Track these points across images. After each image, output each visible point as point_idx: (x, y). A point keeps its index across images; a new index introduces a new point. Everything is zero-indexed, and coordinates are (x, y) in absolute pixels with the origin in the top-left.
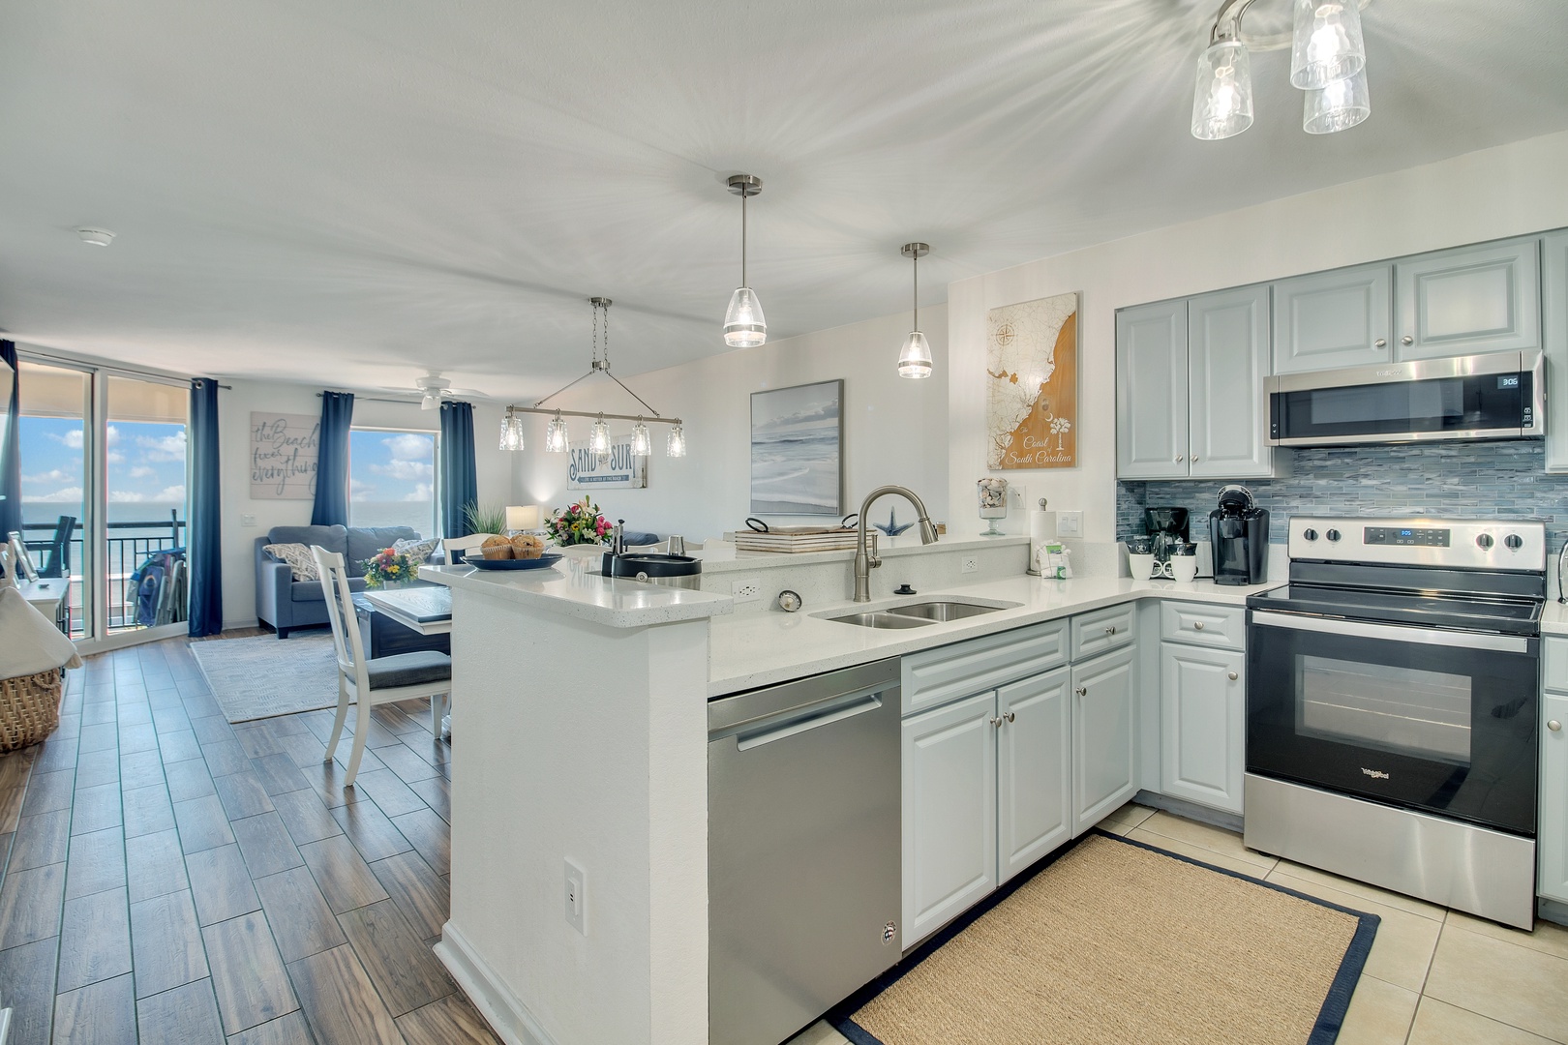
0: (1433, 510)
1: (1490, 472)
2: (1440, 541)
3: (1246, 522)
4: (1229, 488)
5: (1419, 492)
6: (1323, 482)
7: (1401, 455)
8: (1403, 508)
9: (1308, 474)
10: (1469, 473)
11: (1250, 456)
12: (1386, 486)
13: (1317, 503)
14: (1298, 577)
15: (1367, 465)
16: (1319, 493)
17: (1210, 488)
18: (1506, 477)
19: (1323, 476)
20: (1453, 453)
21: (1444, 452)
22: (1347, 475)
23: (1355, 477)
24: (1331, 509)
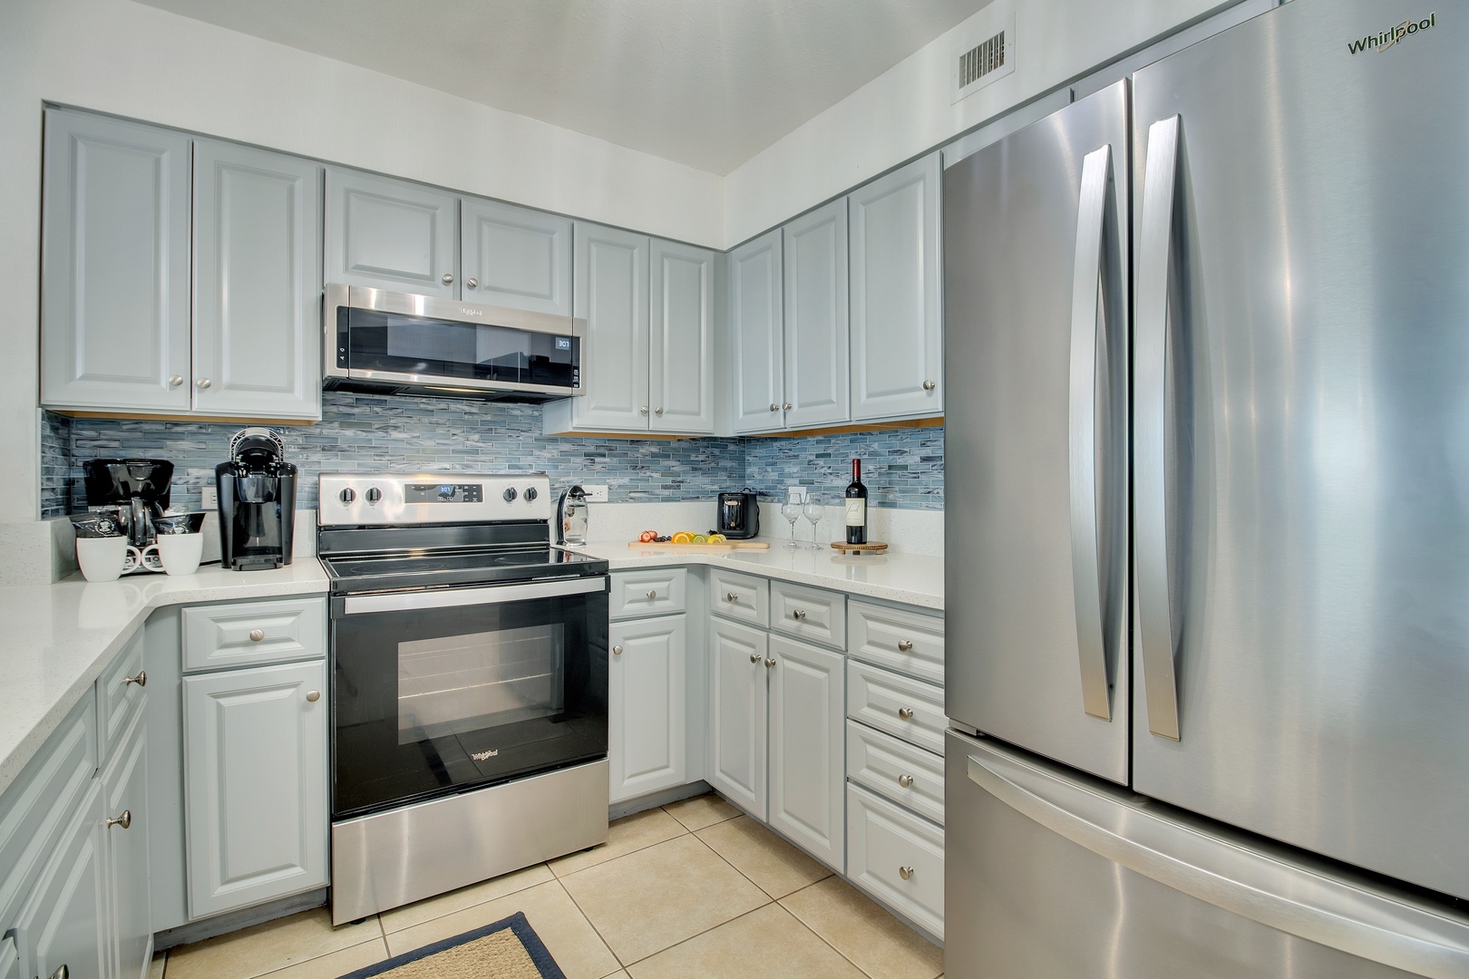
0: (458, 466)
1: (503, 431)
2: (475, 496)
3: (279, 479)
4: (251, 432)
5: (445, 447)
6: (349, 433)
7: (430, 408)
8: (432, 464)
9: (331, 422)
10: (487, 431)
11: (290, 389)
12: (416, 440)
13: (344, 458)
14: (328, 550)
15: (397, 416)
16: (345, 446)
17: (193, 433)
18: (514, 436)
19: (350, 425)
20: (474, 410)
21: (467, 409)
22: (377, 426)
23: (385, 429)
24: (359, 465)
